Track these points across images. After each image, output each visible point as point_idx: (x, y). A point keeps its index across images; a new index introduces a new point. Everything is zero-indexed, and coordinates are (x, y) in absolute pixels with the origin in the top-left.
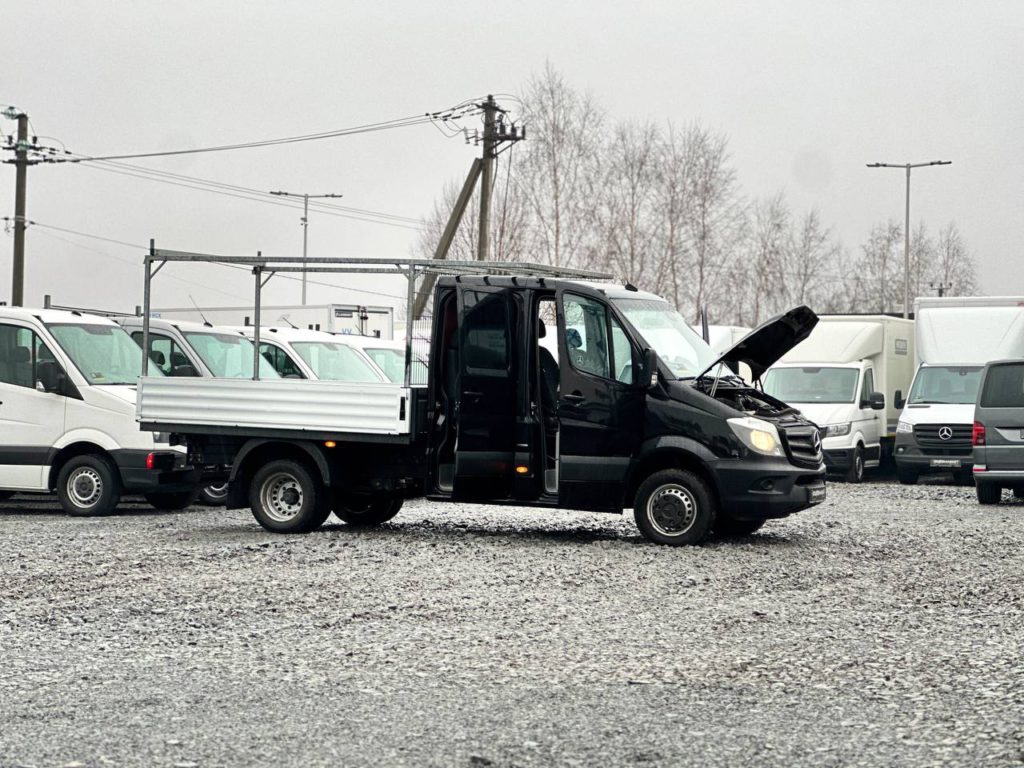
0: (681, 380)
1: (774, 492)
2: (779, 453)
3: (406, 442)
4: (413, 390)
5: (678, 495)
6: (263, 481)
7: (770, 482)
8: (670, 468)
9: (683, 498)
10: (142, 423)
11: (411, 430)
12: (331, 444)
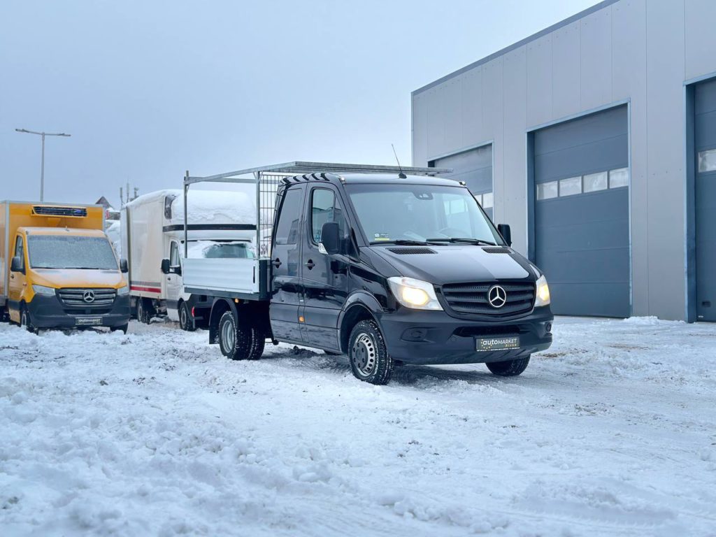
2: (436, 307)
3: (257, 299)
4: (260, 262)
5: (367, 344)
6: (222, 328)
8: (361, 321)
9: (368, 348)
10: (186, 288)
11: (260, 290)
12: (237, 301)
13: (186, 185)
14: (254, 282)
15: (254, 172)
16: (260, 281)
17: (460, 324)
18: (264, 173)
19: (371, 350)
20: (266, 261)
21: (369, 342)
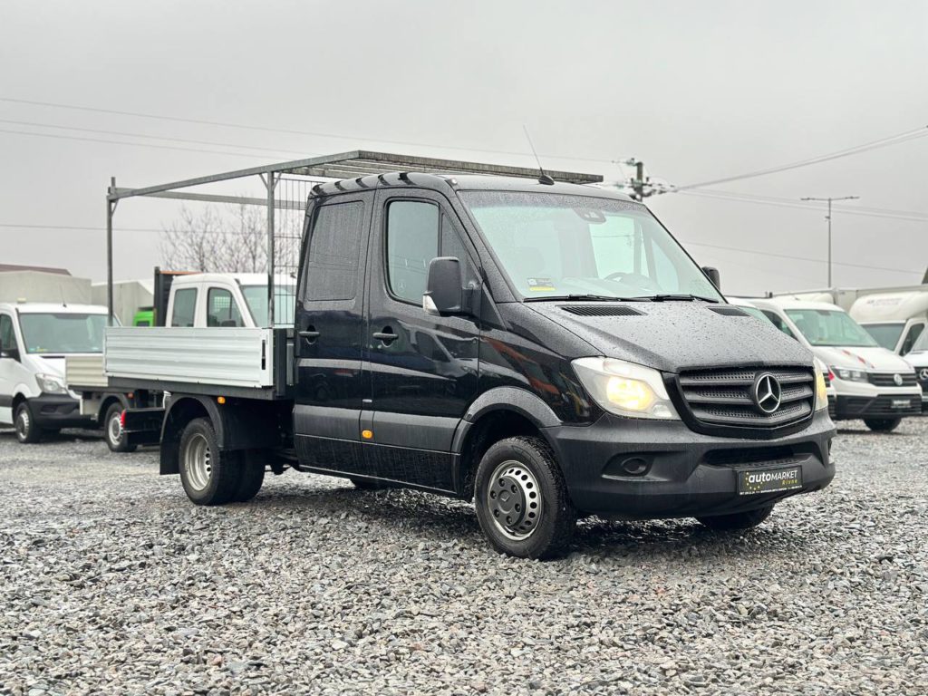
0: (527, 300)
1: (651, 477)
2: (668, 413)
3: (269, 396)
4: (275, 331)
5: (519, 478)
6: (186, 443)
7: (641, 462)
8: (511, 436)
9: (523, 484)
11: (274, 382)
12: (221, 400)
13: (111, 201)
14: (264, 367)
15: (260, 174)
16: (274, 365)
17: (711, 444)
18: (284, 176)
19: (533, 495)
20: (285, 330)
21: (530, 480)
